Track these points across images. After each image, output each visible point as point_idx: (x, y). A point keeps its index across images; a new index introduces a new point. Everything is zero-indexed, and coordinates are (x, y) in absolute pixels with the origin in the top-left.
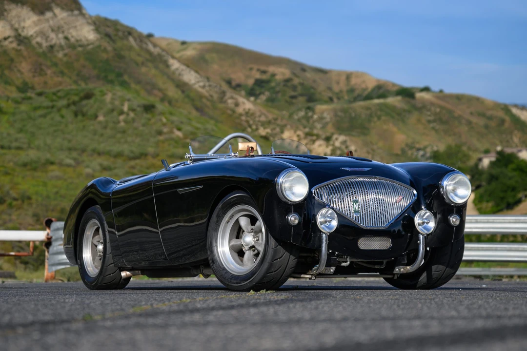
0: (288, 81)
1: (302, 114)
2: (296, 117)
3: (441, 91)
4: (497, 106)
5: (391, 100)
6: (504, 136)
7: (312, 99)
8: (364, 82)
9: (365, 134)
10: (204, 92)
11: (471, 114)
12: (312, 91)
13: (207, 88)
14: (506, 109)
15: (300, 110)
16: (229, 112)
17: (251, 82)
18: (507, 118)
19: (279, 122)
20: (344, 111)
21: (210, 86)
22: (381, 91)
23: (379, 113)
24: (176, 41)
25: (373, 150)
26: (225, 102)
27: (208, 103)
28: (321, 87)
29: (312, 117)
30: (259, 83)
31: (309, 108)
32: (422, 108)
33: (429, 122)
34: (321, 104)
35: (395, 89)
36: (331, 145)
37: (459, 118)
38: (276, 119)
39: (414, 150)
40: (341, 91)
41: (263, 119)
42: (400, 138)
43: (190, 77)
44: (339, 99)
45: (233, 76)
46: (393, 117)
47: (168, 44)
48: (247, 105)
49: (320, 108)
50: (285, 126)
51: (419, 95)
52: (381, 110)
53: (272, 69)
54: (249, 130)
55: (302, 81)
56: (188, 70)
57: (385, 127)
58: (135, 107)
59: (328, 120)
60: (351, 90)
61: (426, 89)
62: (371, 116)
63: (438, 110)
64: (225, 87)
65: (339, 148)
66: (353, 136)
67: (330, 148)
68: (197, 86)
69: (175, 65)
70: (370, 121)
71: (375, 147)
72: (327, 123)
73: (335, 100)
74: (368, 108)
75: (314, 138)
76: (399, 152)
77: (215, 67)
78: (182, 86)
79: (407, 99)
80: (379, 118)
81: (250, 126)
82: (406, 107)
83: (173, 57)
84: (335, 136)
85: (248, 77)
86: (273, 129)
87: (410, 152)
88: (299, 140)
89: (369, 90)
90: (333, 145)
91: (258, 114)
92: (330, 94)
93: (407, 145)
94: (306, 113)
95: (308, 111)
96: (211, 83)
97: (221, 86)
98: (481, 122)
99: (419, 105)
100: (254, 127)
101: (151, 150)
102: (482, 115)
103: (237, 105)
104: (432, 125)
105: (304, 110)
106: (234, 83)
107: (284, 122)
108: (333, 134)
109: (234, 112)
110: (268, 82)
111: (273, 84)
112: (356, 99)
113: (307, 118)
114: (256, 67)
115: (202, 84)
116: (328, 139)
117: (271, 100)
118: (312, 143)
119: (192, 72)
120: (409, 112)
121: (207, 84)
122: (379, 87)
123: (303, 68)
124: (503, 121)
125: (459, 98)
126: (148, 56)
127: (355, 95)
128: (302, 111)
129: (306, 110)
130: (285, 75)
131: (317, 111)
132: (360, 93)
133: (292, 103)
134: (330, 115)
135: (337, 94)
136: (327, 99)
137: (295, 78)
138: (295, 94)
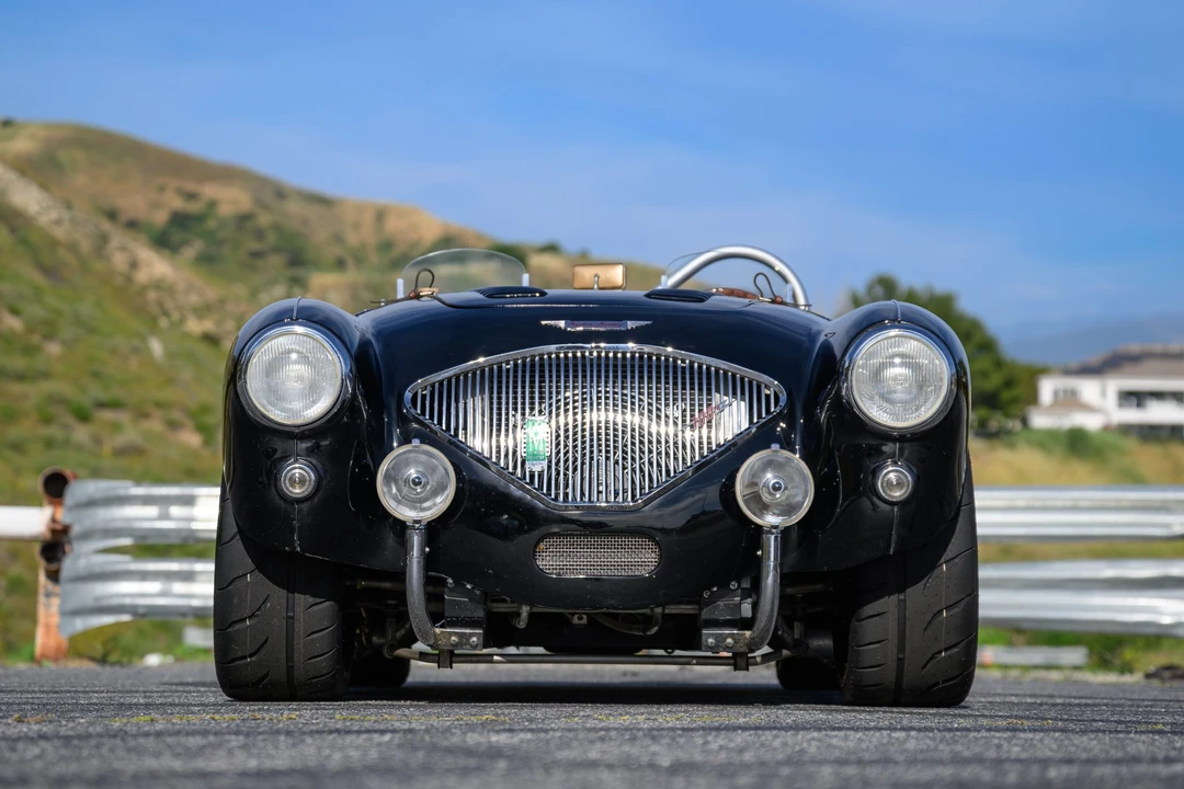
0: (244, 219)
1: (280, 291)
2: (265, 297)
3: (583, 254)
5: (476, 269)
7: (297, 259)
8: (414, 227)
10: (60, 233)
12: (299, 241)
13: (67, 225)
15: (274, 282)
16: (119, 281)
17: (160, 218)
19: (229, 307)
20: (374, 288)
21: (72, 220)
26: (107, 259)
27: (71, 260)
28: (320, 235)
30: (180, 220)
31: (294, 280)
34: (323, 272)
35: (482, 245)
38: (222, 301)
40: (364, 246)
41: (194, 298)
43: (28, 198)
44: (358, 262)
45: (121, 203)
48: (156, 266)
49: (319, 280)
51: (536, 260)
53: (209, 191)
54: (163, 322)
55: (276, 220)
56: (23, 181)
60: (386, 245)
61: (551, 248)
64: (106, 226)
68: (44, 220)
73: (350, 263)
77: (80, 180)
78: (11, 218)
81: (166, 314)
85: (155, 205)
86: (219, 323)
91: (182, 287)
92: (339, 252)
94: (290, 291)
95: (294, 284)
96: (75, 215)
97: (96, 222)
100: (176, 316)
103: (134, 265)
105: (284, 283)
106: (123, 218)
109: (129, 280)
110: (200, 218)
111: (211, 224)
112: (397, 264)
114: (173, 183)
115: (54, 215)
117: (206, 260)
119: (33, 188)
122: (447, 241)
123: (281, 193)
127: (396, 252)
128: (279, 285)
129: (288, 283)
130: (239, 204)
131: (313, 284)
132: (406, 251)
133: (254, 267)
134: (341, 294)
135: (355, 251)
136: (331, 260)
137: (261, 213)
138: (262, 247)
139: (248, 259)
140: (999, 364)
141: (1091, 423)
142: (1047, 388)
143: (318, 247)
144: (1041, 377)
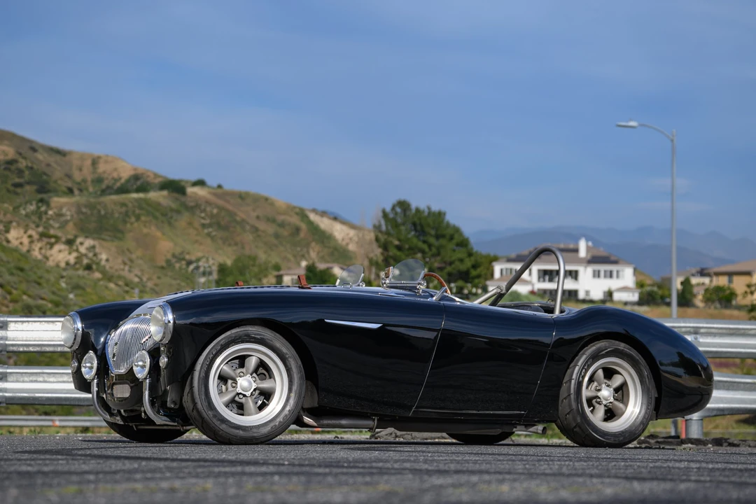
0: (11, 162)
1: (32, 207)
2: (23, 212)
3: (220, 187)
4: (291, 209)
5: (153, 195)
6: (299, 249)
7: (44, 188)
8: (115, 169)
9: (120, 239)
11: (258, 218)
12: (45, 177)
14: (302, 214)
15: (29, 202)
18: (303, 226)
19: (1, 217)
20: (91, 207)
22: (139, 183)
23: (137, 211)
25: (131, 261)
28: (58, 174)
29: (46, 213)
31: (41, 201)
32: (195, 208)
33: (204, 226)
34: (58, 196)
35: (157, 181)
36: (74, 251)
37: (243, 223)
39: (184, 262)
40: (84, 181)
42: (166, 246)
44: (81, 190)
46: (156, 218)
49: (57, 201)
50: (11, 222)
51: (190, 190)
52: (141, 208)
55: (30, 165)
57: (145, 231)
59: (69, 218)
60: (99, 180)
61: (200, 183)
62: (127, 214)
63: (215, 211)
65: (86, 255)
66: (103, 240)
67: (75, 255)
70: (125, 222)
71: (134, 256)
72: (67, 222)
73: (76, 192)
74: (123, 205)
75: (53, 240)
76: (164, 264)
79: (176, 195)
80: (138, 218)
82: (174, 206)
84: (79, 240)
87: (177, 265)
88: (31, 242)
89: (123, 181)
90: (77, 250)
92: (70, 184)
93: (174, 256)
94: (38, 208)
95: (40, 204)
98: (270, 229)
99: (192, 204)
102: (271, 220)
104: (206, 231)
105: (34, 203)
107: (9, 217)
108: (76, 237)
112: (104, 192)
113: (40, 215)
116: (70, 243)
118: (48, 246)
120: (178, 212)
122: (136, 177)
123: (33, 147)
124: (297, 230)
125: (242, 197)
127: (104, 186)
128: (31, 204)
129: (37, 204)
130: (6, 155)
131: (52, 205)
132: (110, 184)
133: (17, 194)
134: (70, 211)
135: (79, 184)
136: (65, 189)
137: (21, 160)
138: (21, 181)
139: (12, 188)
140: (470, 255)
141: (524, 290)
142: (497, 268)
143: (56, 182)
144: (494, 264)
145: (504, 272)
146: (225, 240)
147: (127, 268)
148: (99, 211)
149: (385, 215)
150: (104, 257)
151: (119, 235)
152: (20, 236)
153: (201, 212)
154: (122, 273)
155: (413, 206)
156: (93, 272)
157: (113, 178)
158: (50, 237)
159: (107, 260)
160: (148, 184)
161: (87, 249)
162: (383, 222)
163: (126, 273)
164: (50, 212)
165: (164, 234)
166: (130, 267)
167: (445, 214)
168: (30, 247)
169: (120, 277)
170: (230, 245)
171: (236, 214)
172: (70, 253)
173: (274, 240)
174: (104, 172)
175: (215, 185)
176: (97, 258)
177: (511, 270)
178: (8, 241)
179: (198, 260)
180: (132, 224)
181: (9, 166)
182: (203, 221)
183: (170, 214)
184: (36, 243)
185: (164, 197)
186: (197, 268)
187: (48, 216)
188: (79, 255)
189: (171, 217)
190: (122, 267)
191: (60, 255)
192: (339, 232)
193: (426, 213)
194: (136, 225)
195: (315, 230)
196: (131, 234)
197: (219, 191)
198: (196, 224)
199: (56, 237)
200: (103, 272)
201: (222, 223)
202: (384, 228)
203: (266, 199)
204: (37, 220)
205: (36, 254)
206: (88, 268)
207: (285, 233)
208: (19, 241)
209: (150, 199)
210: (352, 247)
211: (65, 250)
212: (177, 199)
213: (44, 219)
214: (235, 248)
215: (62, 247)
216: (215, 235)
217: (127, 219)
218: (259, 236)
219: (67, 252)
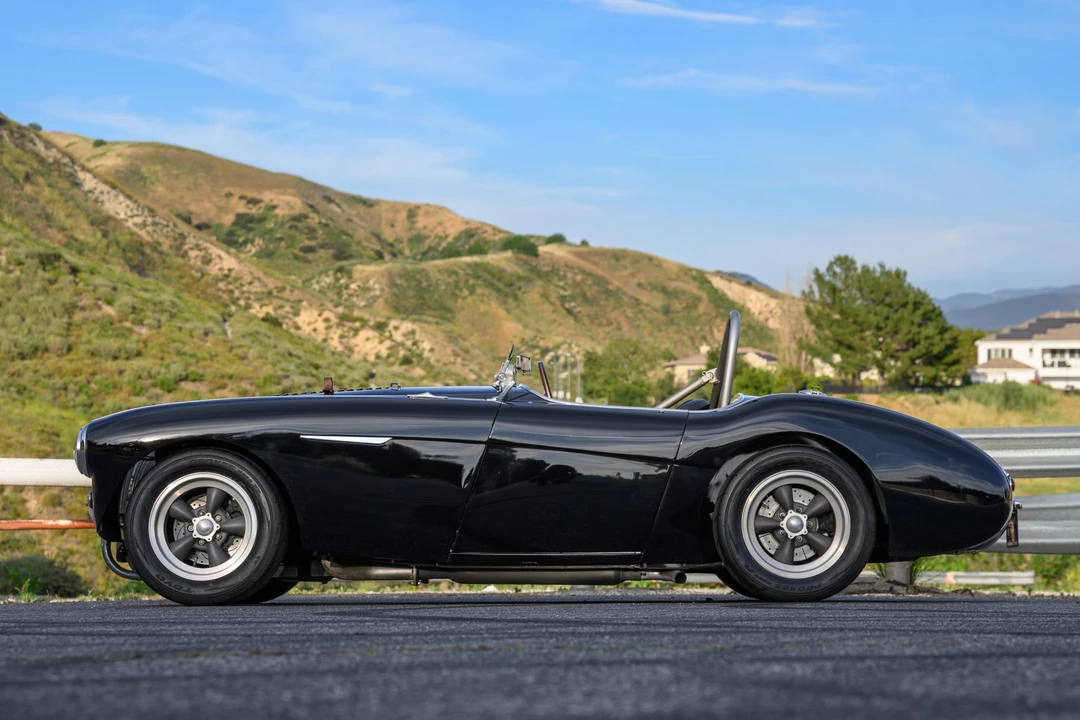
0: (298, 218)
1: (328, 280)
2: (317, 287)
3: (584, 243)
4: (686, 272)
5: (495, 258)
6: (698, 328)
7: (342, 254)
8: (440, 224)
9: (449, 321)
10: (143, 234)
11: (640, 285)
12: (344, 237)
13: (150, 229)
14: (701, 278)
15: (325, 272)
16: (194, 274)
17: (228, 219)
18: (704, 295)
19: (286, 294)
20: (406, 275)
21: (155, 224)
22: (473, 240)
23: (471, 282)
24: (85, 139)
25: (465, 351)
26: (185, 255)
27: (155, 257)
28: (361, 234)
29: (347, 287)
30: (244, 221)
31: (340, 270)
32: (554, 272)
33: (563, 299)
34: (363, 263)
35: (498, 237)
36: (387, 338)
37: (618, 293)
38: (282, 289)
39: (537, 351)
40: (398, 241)
41: (257, 287)
42: (512, 329)
43: (117, 206)
44: (394, 255)
45: (193, 208)
46: (497, 290)
47: (70, 145)
48: (226, 261)
49: (364, 271)
50: (300, 301)
51: (542, 249)
52: (477, 277)
53: (268, 196)
55: (324, 221)
56: (113, 192)
57: (483, 308)
58: (22, 257)
59: (378, 293)
60: (418, 239)
61: (558, 239)
62: (457, 285)
63: (579, 278)
64: (183, 227)
65: (402, 344)
66: (426, 322)
67: (388, 343)
68: (130, 224)
69: (89, 182)
70: (455, 296)
71: (467, 344)
72: (375, 299)
73: (387, 257)
74: (452, 272)
75: (358, 324)
77: (161, 189)
78: (104, 223)
79: (523, 257)
80: (472, 291)
82: (521, 271)
83: (84, 168)
84: (393, 323)
85: (222, 210)
86: (278, 307)
88: (328, 328)
89: (450, 239)
90: (390, 337)
91: (248, 278)
92: (378, 247)
93: (523, 341)
94: (337, 280)
95: (339, 275)
96: (157, 219)
97: (175, 225)
98: (658, 301)
99: (546, 269)
100: (242, 302)
101: (54, 341)
102: (659, 289)
103: (207, 261)
105: (331, 273)
106: (195, 222)
107: (297, 294)
108: (389, 318)
109: (203, 273)
110: (262, 219)
111: (270, 224)
112: (425, 256)
113: (339, 290)
114: (238, 192)
115: (138, 220)
116: (380, 327)
117: (266, 254)
118: (351, 334)
119: (121, 198)
120: (528, 280)
121: (150, 220)
122: (469, 234)
123: (329, 196)
124: (695, 301)
125: (618, 256)
126: (36, 165)
127: (425, 246)
128: (327, 276)
129: (335, 274)
130: (292, 208)
131: (356, 275)
132: (433, 245)
133: (306, 261)
134: (380, 283)
135: (391, 245)
136: (372, 254)
137: (311, 215)
138: (313, 243)
139: (301, 254)
140: (943, 330)
141: (1023, 378)
142: (983, 347)
143: (359, 243)
144: (977, 343)
145: (993, 356)
146: (593, 318)
147: (459, 360)
148: (420, 282)
149: (819, 277)
150: (427, 345)
151: (449, 315)
152: (312, 320)
153: (560, 280)
154: (453, 369)
155: (859, 265)
156: (414, 367)
157: (437, 236)
158: (354, 320)
159: (432, 350)
160: (486, 242)
161: (404, 335)
162: (816, 288)
163: (457, 369)
164: (353, 286)
165: (508, 311)
166: (464, 359)
167: (905, 274)
168: (327, 334)
169: (448, 374)
170: (600, 325)
171: (607, 282)
172: (381, 342)
173: (661, 317)
174: (425, 228)
175: (578, 242)
176: (418, 348)
177: (1003, 351)
178: (298, 328)
179: (558, 347)
180: (464, 298)
181: (296, 223)
182: (562, 293)
183: (518, 284)
184: (334, 329)
185: (508, 260)
186: (557, 358)
187: (351, 292)
188: (393, 344)
189: (519, 288)
190: (452, 359)
191: (368, 345)
192: (755, 301)
193: (878, 274)
194: (470, 299)
195: (719, 300)
196: (462, 313)
197: (584, 249)
198: (553, 297)
199: (360, 319)
200: (429, 367)
201: (589, 294)
202: (817, 295)
203: (651, 259)
204: (335, 297)
205: (335, 344)
206: (406, 361)
207: (677, 305)
208: (312, 327)
209: (488, 263)
210: (772, 324)
211: (375, 337)
212: (526, 263)
213: (345, 296)
214: (607, 329)
215: (371, 333)
216: (579, 312)
217: (458, 292)
218: (641, 311)
219: (377, 340)
